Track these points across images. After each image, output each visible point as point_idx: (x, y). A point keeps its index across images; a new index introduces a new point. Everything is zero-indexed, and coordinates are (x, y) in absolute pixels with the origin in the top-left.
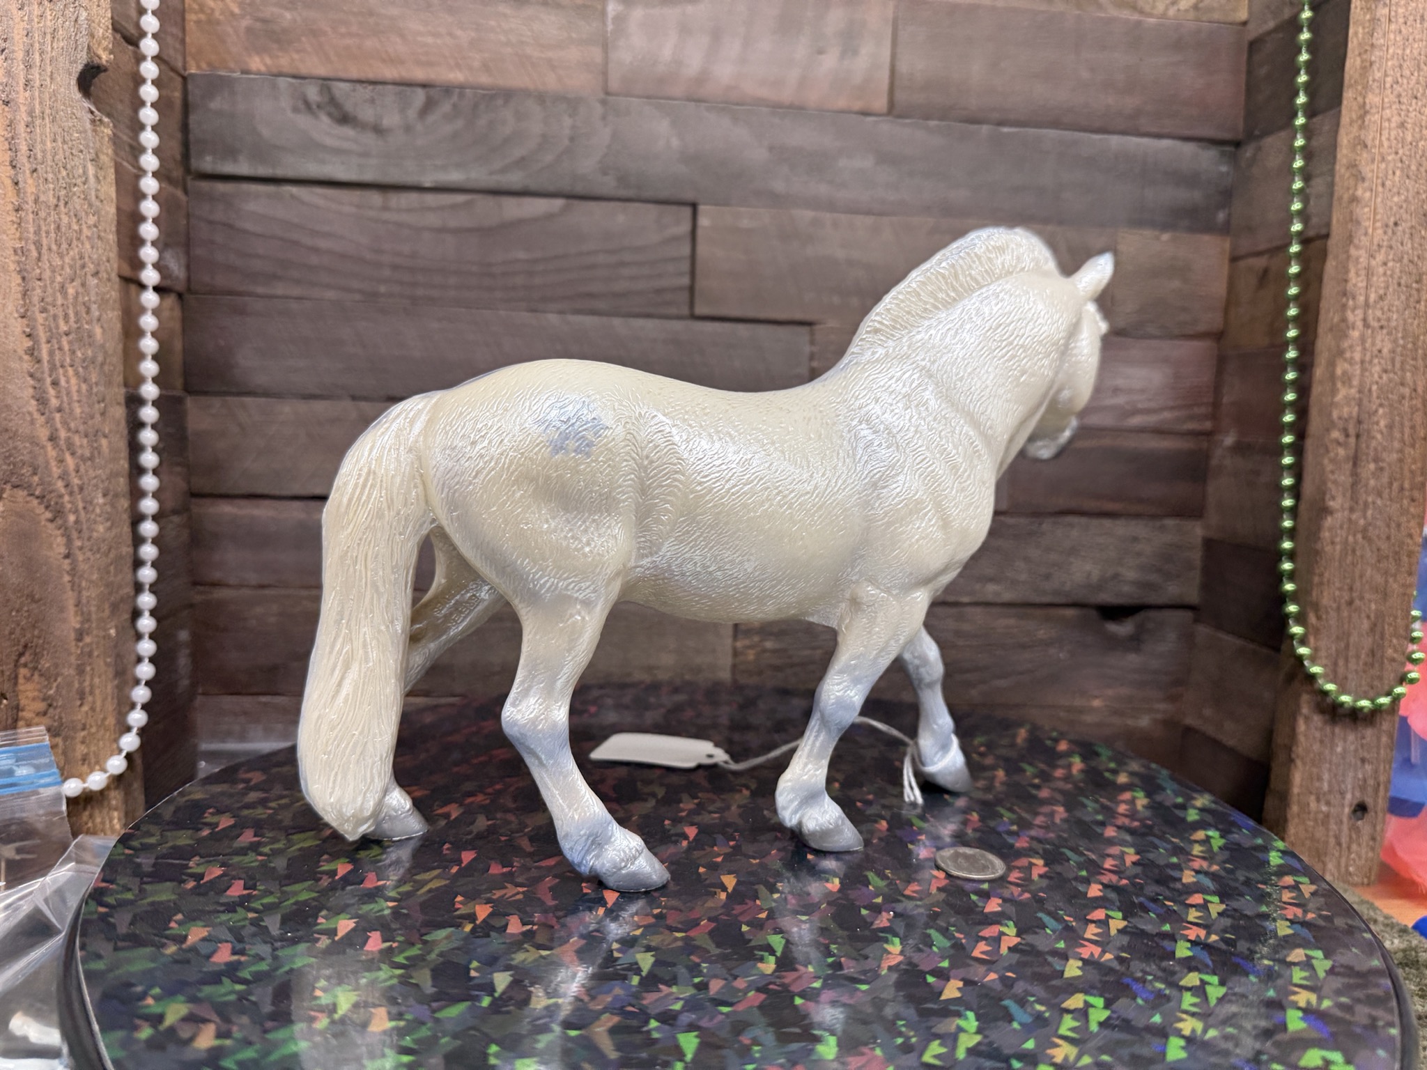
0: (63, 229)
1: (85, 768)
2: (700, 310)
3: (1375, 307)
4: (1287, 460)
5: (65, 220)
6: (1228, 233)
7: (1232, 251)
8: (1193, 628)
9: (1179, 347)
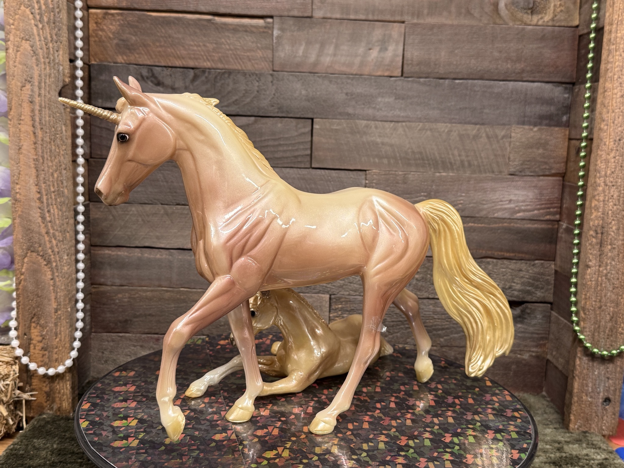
0: (53, 151)
2: (315, 165)
3: (609, 177)
4: (576, 241)
6: (568, 126)
7: (569, 135)
8: (550, 313)
9: (543, 180)
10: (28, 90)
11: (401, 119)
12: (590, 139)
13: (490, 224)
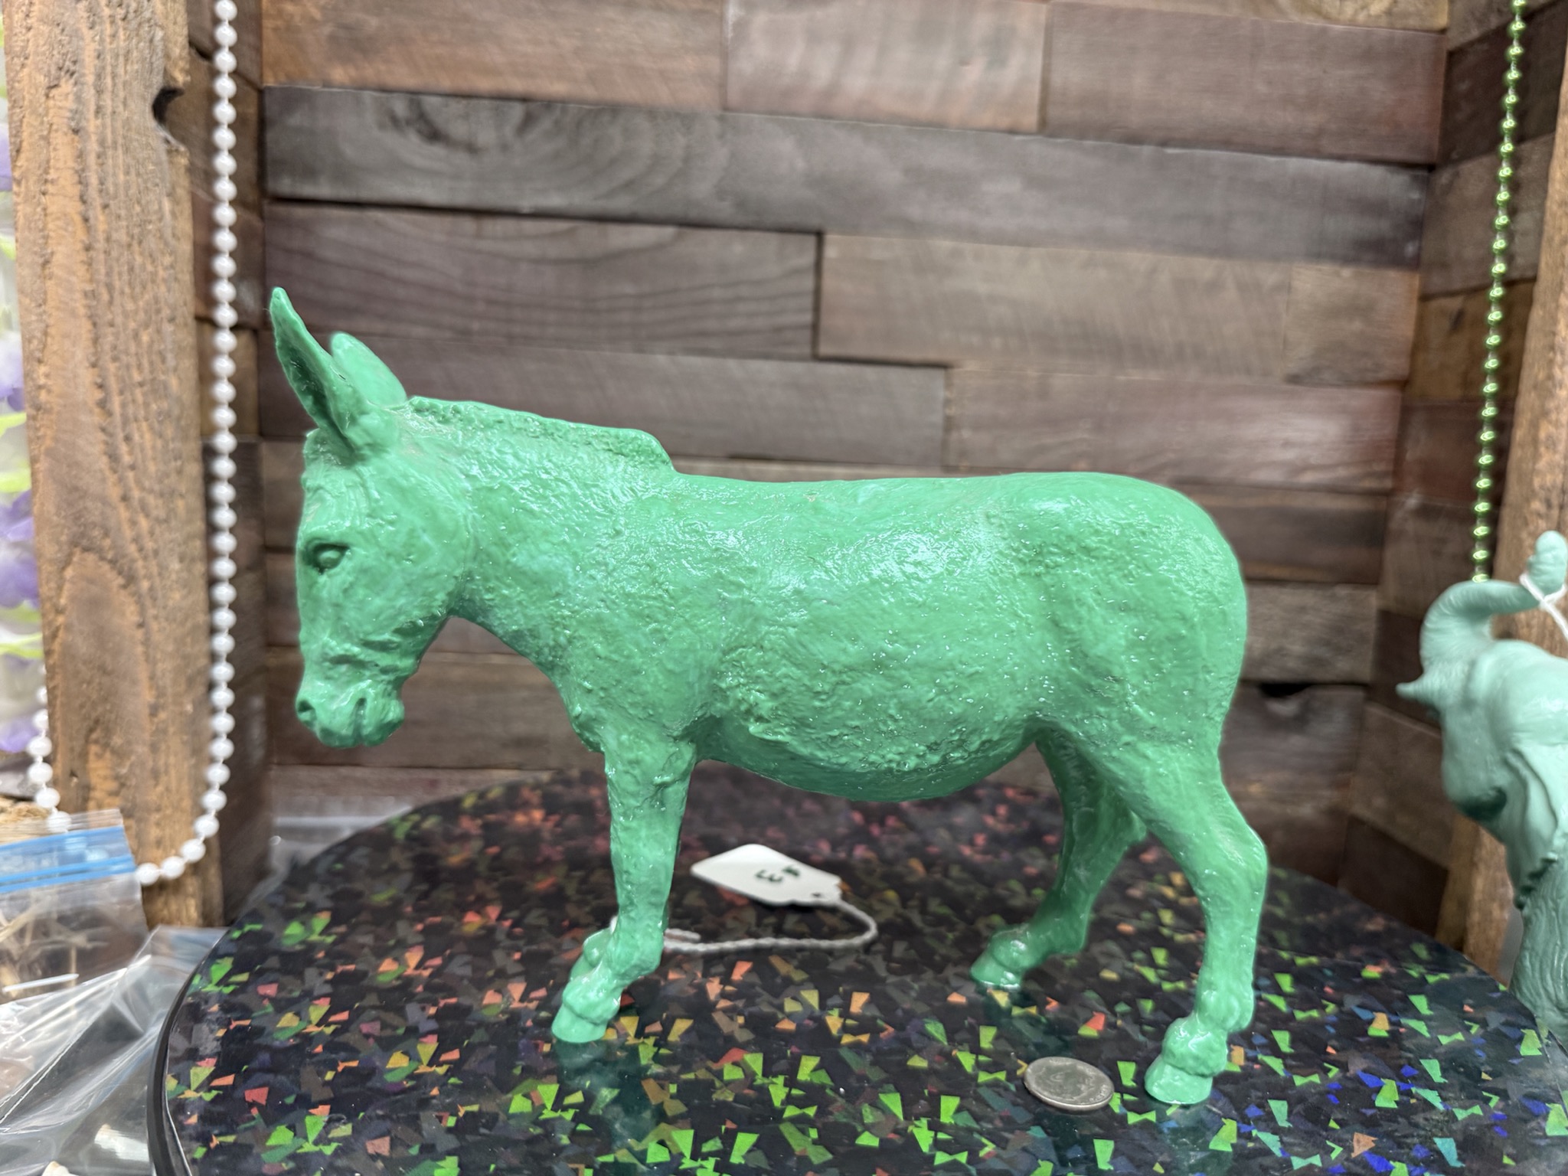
0: (137, 271)
1: (159, 853)
2: (825, 349)
4: (1481, 531)
5: (139, 260)
6: (1420, 266)
7: (1422, 288)
8: (1364, 709)
9: (1360, 395)
10: (67, 94)
11: (1035, 239)
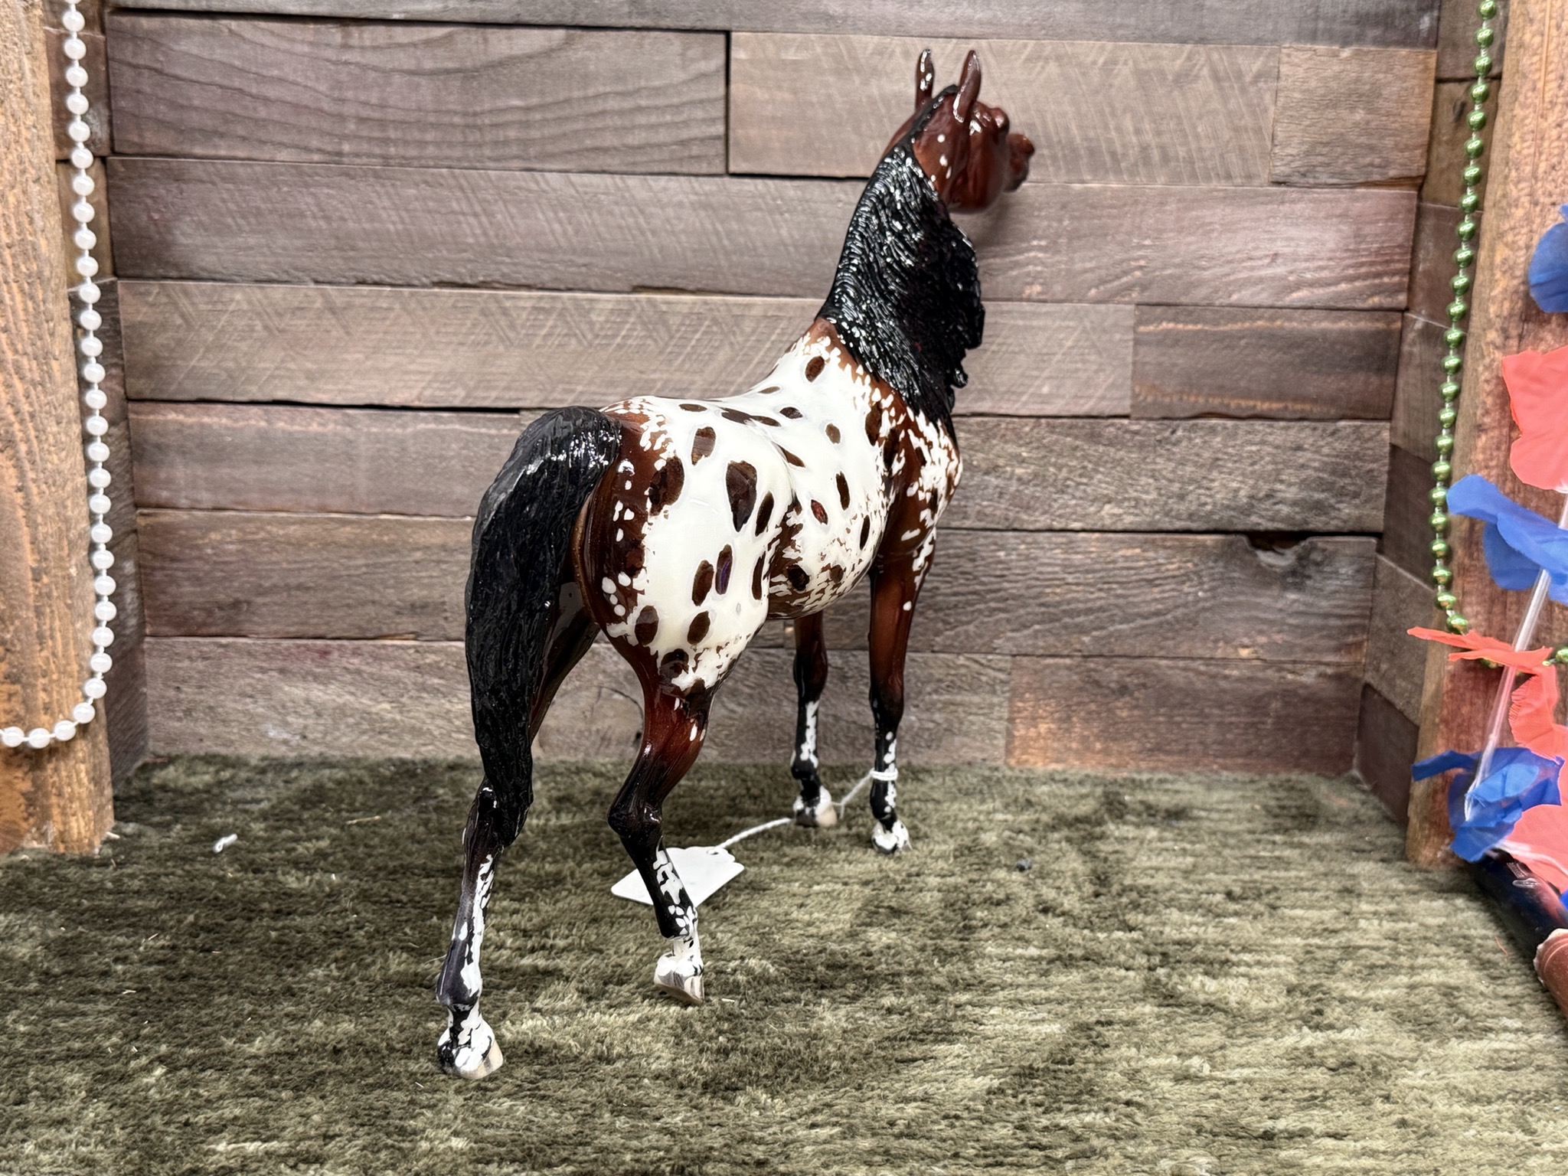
2: (737, 165)
6: (1436, 45)
7: (1438, 68)
8: (1377, 560)
9: (1364, 197)
11: (976, 30)
12: (1494, 77)
13: (1218, 324)
